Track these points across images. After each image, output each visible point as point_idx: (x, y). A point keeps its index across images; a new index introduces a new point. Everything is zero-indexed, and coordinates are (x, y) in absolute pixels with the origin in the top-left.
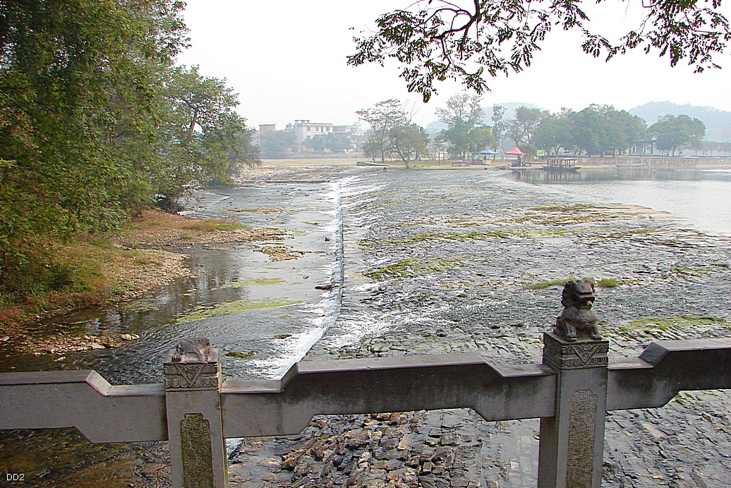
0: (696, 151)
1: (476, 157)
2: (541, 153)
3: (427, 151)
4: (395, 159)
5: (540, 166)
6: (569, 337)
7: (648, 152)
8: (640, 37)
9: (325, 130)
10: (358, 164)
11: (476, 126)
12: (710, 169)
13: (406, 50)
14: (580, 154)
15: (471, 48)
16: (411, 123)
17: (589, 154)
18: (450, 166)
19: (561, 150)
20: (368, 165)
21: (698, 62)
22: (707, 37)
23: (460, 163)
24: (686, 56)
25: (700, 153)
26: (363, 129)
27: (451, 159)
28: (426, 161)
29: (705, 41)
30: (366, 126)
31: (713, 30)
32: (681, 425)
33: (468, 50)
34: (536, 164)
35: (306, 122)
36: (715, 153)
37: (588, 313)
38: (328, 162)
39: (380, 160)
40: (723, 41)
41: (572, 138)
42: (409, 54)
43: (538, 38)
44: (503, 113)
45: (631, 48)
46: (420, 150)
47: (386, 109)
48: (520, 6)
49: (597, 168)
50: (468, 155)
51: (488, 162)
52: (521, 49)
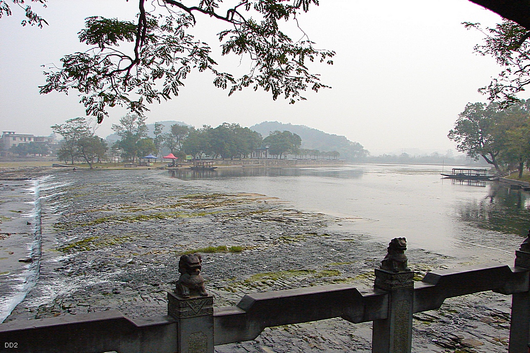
0: (296, 156)
1: (142, 160)
2: (189, 157)
3: (106, 156)
4: (82, 162)
5: (188, 167)
6: (184, 295)
7: (263, 156)
8: (251, 79)
9: (27, 140)
10: (54, 166)
11: (142, 138)
12: (304, 167)
13: (85, 84)
14: (216, 158)
15: (133, 83)
16: (94, 135)
17: (223, 158)
18: (122, 167)
19: (204, 155)
20: (61, 166)
21: (290, 97)
22: (294, 80)
23: (131, 165)
24: (282, 92)
25: (298, 157)
26: (57, 138)
27: (124, 162)
28: (106, 163)
29: (294, 83)
30: (60, 137)
31: (298, 76)
32: (288, 346)
33: (131, 85)
34: (186, 165)
35: (12, 133)
36: (308, 157)
37: (197, 277)
38: (30, 165)
39: (71, 162)
40: (305, 83)
41: (211, 146)
42: (87, 86)
43: (182, 77)
44: (162, 129)
45: (245, 86)
46: (101, 155)
47: (75, 125)
48: (169, 55)
49: (228, 168)
50: (136, 159)
51: (151, 164)
52: (170, 84)
